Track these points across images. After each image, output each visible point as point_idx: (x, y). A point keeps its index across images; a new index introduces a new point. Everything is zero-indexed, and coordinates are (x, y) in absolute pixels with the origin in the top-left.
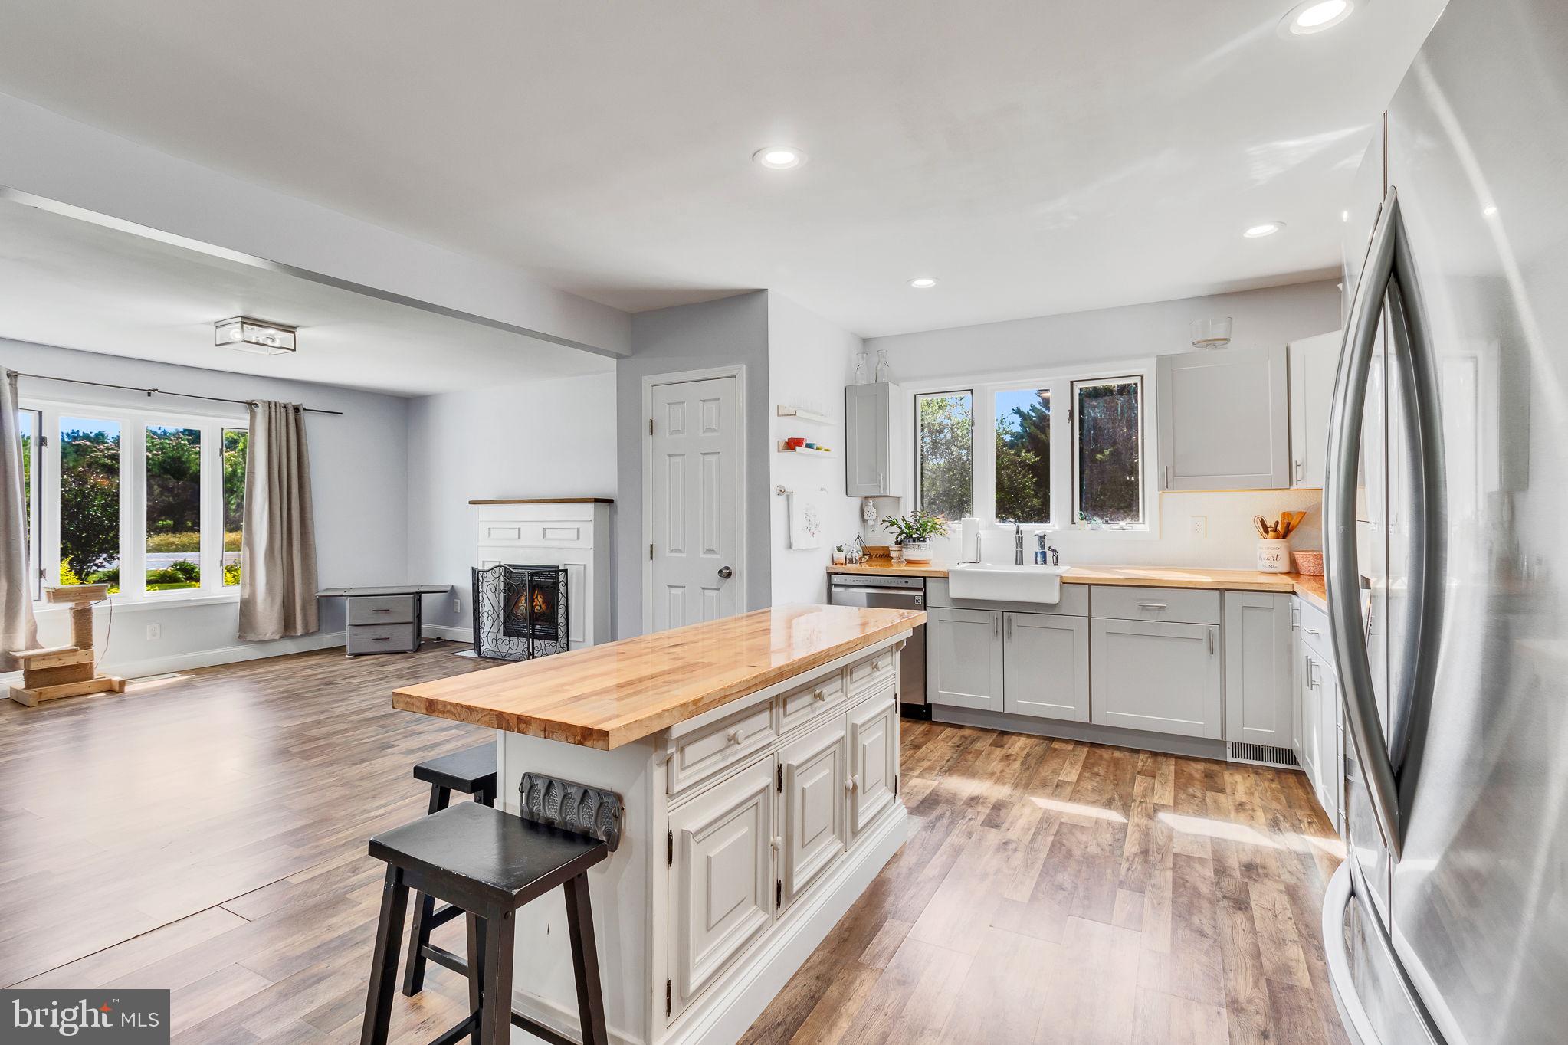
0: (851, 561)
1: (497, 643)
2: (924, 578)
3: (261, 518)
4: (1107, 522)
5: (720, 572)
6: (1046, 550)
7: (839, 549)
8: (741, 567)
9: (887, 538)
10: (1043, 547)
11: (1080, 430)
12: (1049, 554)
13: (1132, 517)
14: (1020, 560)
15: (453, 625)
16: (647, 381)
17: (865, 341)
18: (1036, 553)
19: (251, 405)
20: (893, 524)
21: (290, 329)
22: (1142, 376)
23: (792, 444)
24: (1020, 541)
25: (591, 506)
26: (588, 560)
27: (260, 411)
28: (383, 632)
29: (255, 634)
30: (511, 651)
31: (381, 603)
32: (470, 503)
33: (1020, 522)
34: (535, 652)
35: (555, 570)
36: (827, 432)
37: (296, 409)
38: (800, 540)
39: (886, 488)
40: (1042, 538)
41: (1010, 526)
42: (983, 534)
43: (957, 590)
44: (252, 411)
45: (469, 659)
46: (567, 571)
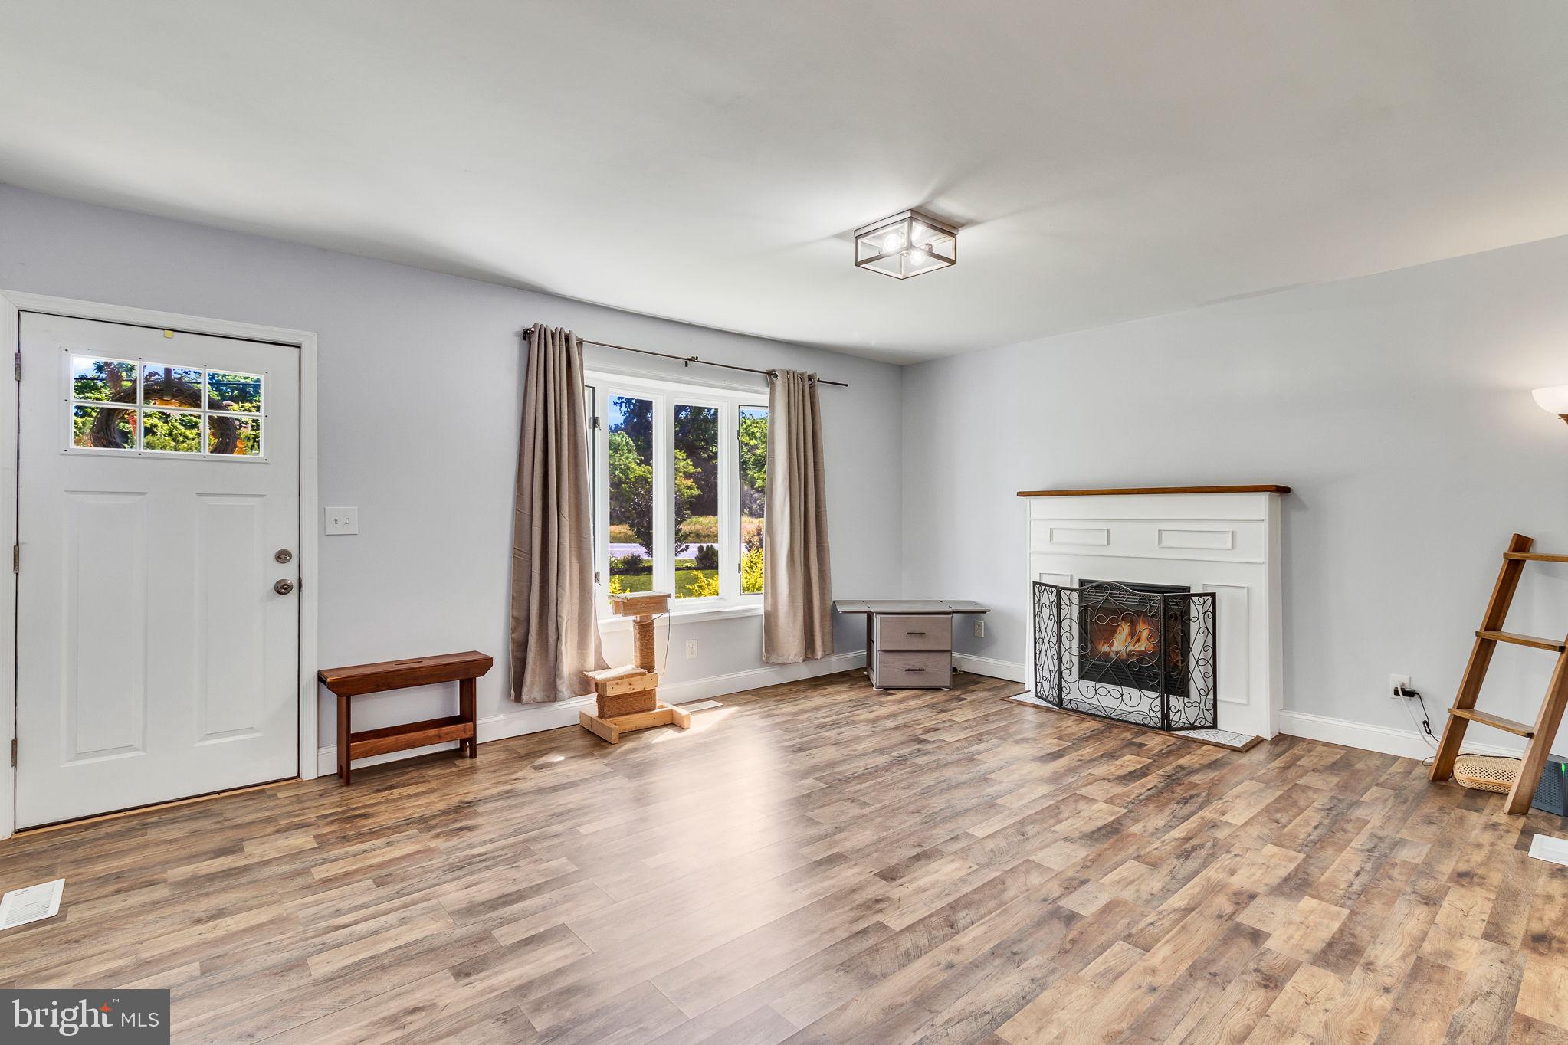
1: (1096, 692)
3: (782, 513)
15: (974, 653)
19: (771, 375)
21: (955, 227)
25: (1263, 498)
26: (1260, 581)
27: (779, 382)
28: (916, 661)
29: (777, 654)
30: (1123, 707)
31: (916, 624)
32: (1020, 494)
34: (1172, 714)
35: (1186, 594)
37: (811, 381)
44: (773, 383)
45: (1048, 710)
46: (1213, 595)
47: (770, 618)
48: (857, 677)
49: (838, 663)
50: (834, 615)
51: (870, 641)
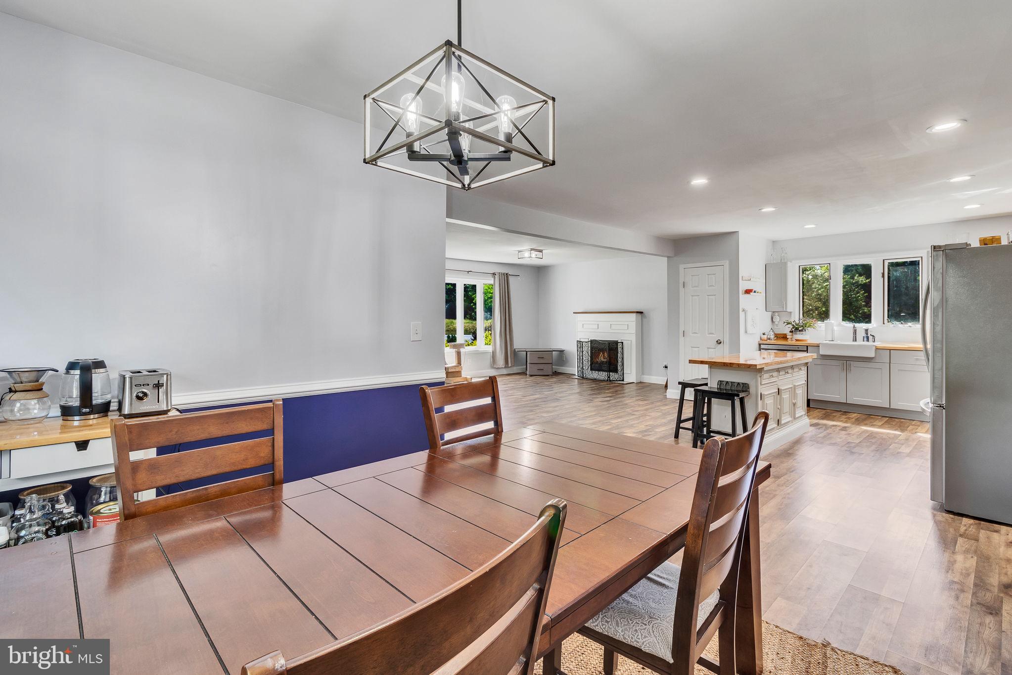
0: (769, 339)
1: (594, 374)
2: (807, 346)
3: (498, 319)
4: (902, 323)
5: (717, 341)
6: (869, 335)
7: (764, 334)
8: (726, 340)
9: (786, 330)
10: (867, 334)
11: (888, 283)
12: (871, 338)
13: (916, 321)
14: (855, 340)
15: (562, 366)
16: (682, 267)
17: (773, 241)
18: (864, 337)
19: (494, 274)
20: (788, 323)
21: (541, 251)
22: (922, 257)
23: (748, 292)
24: (855, 332)
25: (635, 314)
26: (633, 338)
27: (497, 276)
28: (541, 367)
29: (496, 365)
30: (598, 377)
31: (541, 355)
32: (574, 313)
33: (855, 323)
35: (616, 343)
36: (758, 285)
37: (507, 275)
38: (750, 330)
39: (786, 308)
40: (867, 330)
41: (849, 325)
42: (835, 328)
43: (823, 352)
44: (494, 277)
45: (580, 379)
46: (622, 343)
47: (494, 353)
48: (523, 373)
49: (516, 369)
50: (515, 353)
51: (527, 361)
